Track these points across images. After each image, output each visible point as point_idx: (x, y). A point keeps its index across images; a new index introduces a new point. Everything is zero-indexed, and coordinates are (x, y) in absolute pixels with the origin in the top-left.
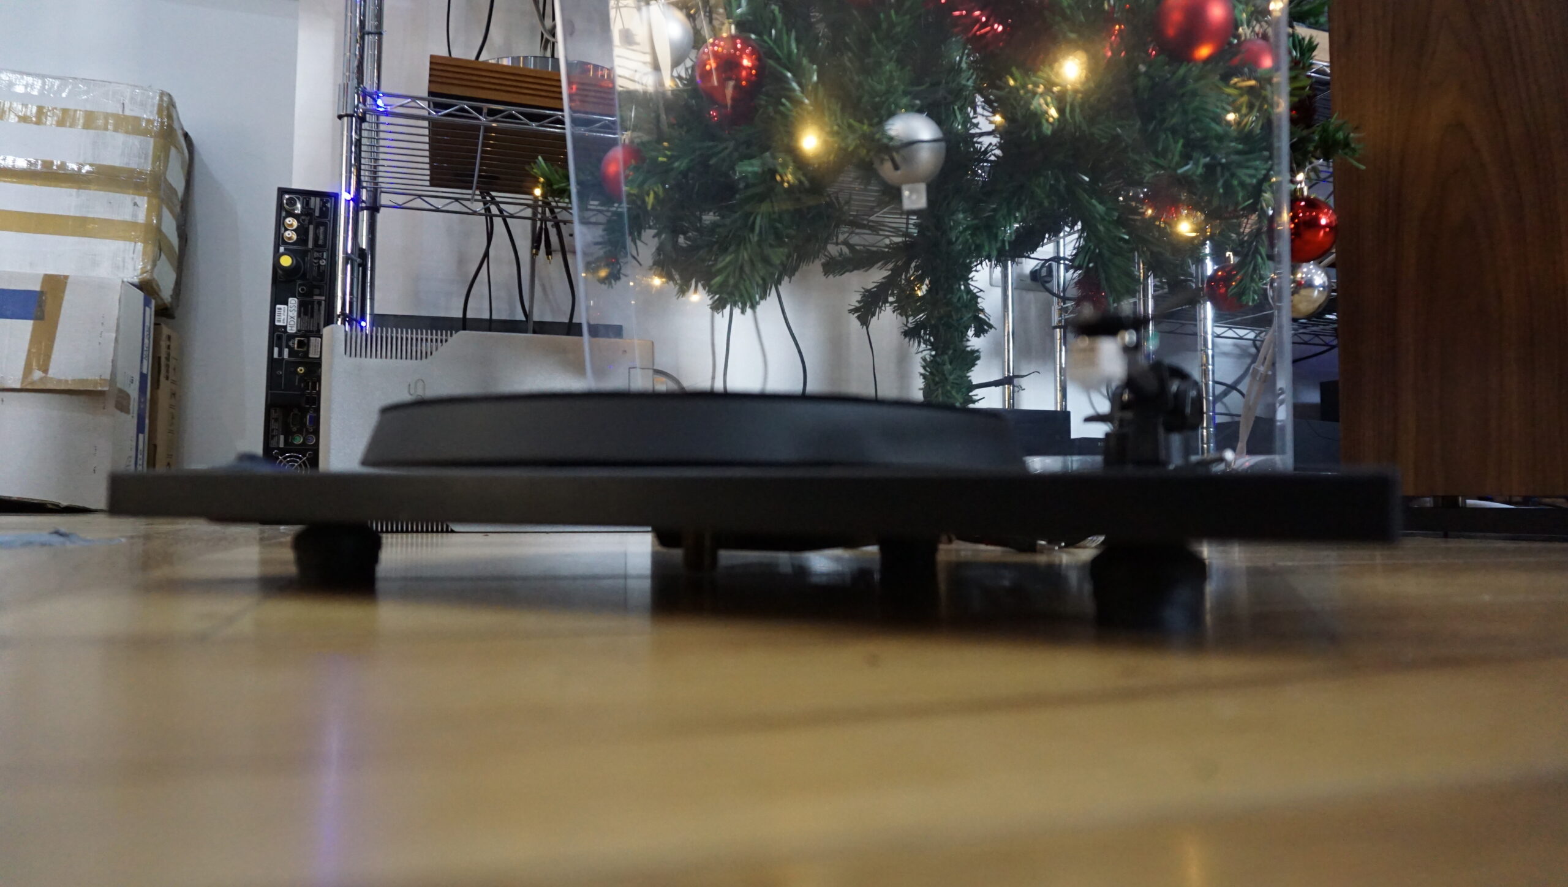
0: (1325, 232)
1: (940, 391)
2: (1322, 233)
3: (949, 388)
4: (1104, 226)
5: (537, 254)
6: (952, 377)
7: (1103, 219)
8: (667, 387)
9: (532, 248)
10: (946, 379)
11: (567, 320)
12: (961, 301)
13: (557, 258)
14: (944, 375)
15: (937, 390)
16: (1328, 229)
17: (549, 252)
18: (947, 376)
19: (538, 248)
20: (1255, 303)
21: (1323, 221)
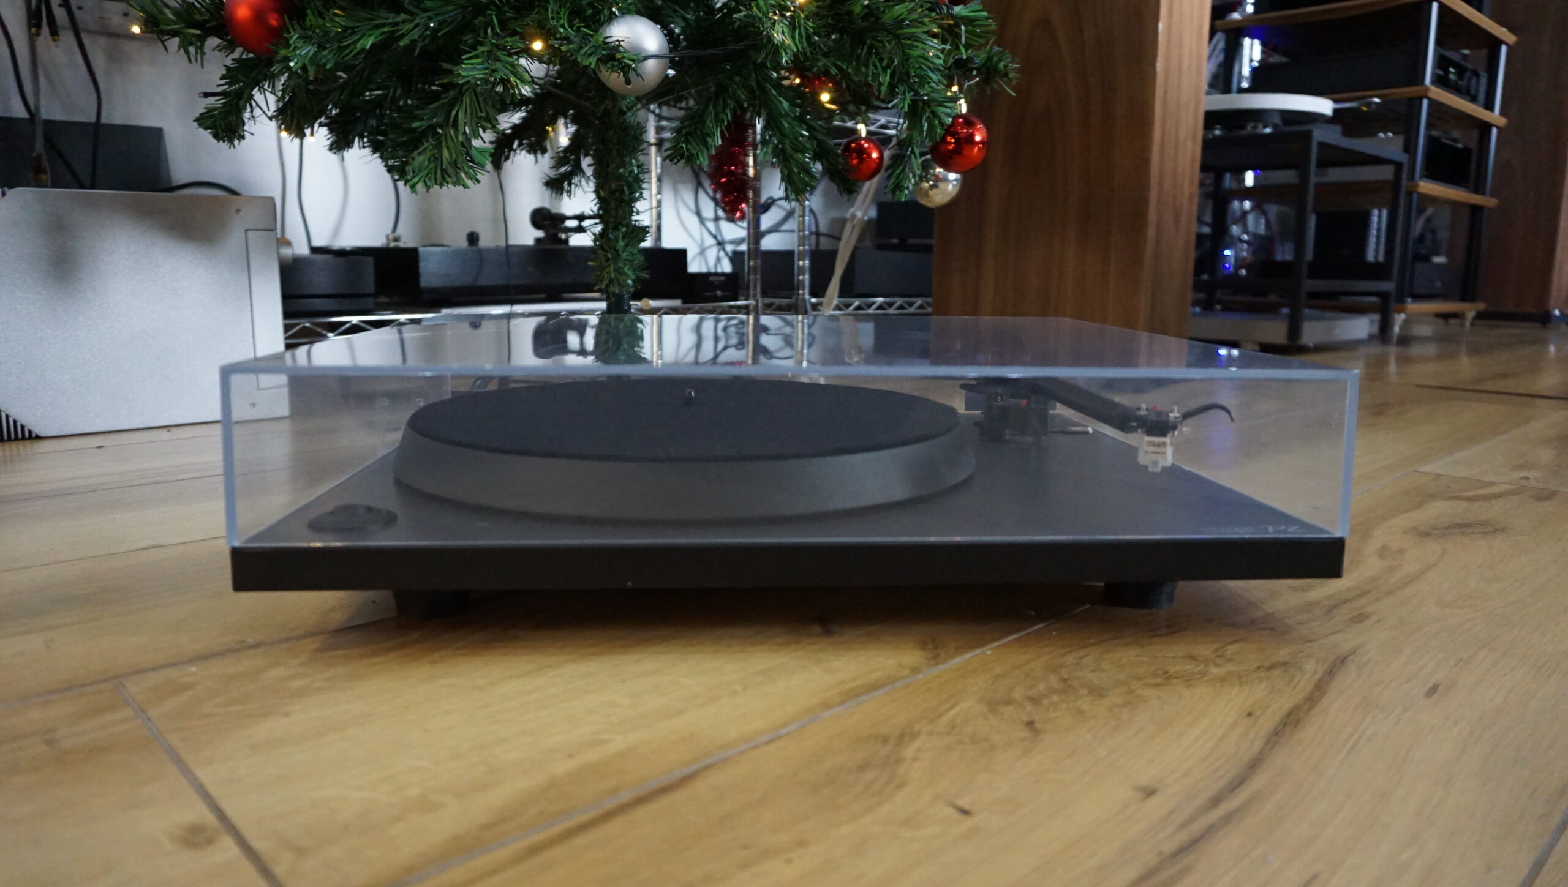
0: (979, 148)
1: (612, 267)
2: (976, 149)
3: (621, 265)
4: (788, 123)
5: (38, 34)
6: (625, 254)
7: (787, 115)
8: (293, 253)
9: (30, 27)
10: (619, 255)
11: (93, 120)
12: (632, 174)
13: (67, 38)
14: (617, 251)
15: (609, 266)
16: (981, 146)
17: (54, 33)
18: (620, 252)
19: (39, 26)
20: (907, 198)
21: (978, 138)
